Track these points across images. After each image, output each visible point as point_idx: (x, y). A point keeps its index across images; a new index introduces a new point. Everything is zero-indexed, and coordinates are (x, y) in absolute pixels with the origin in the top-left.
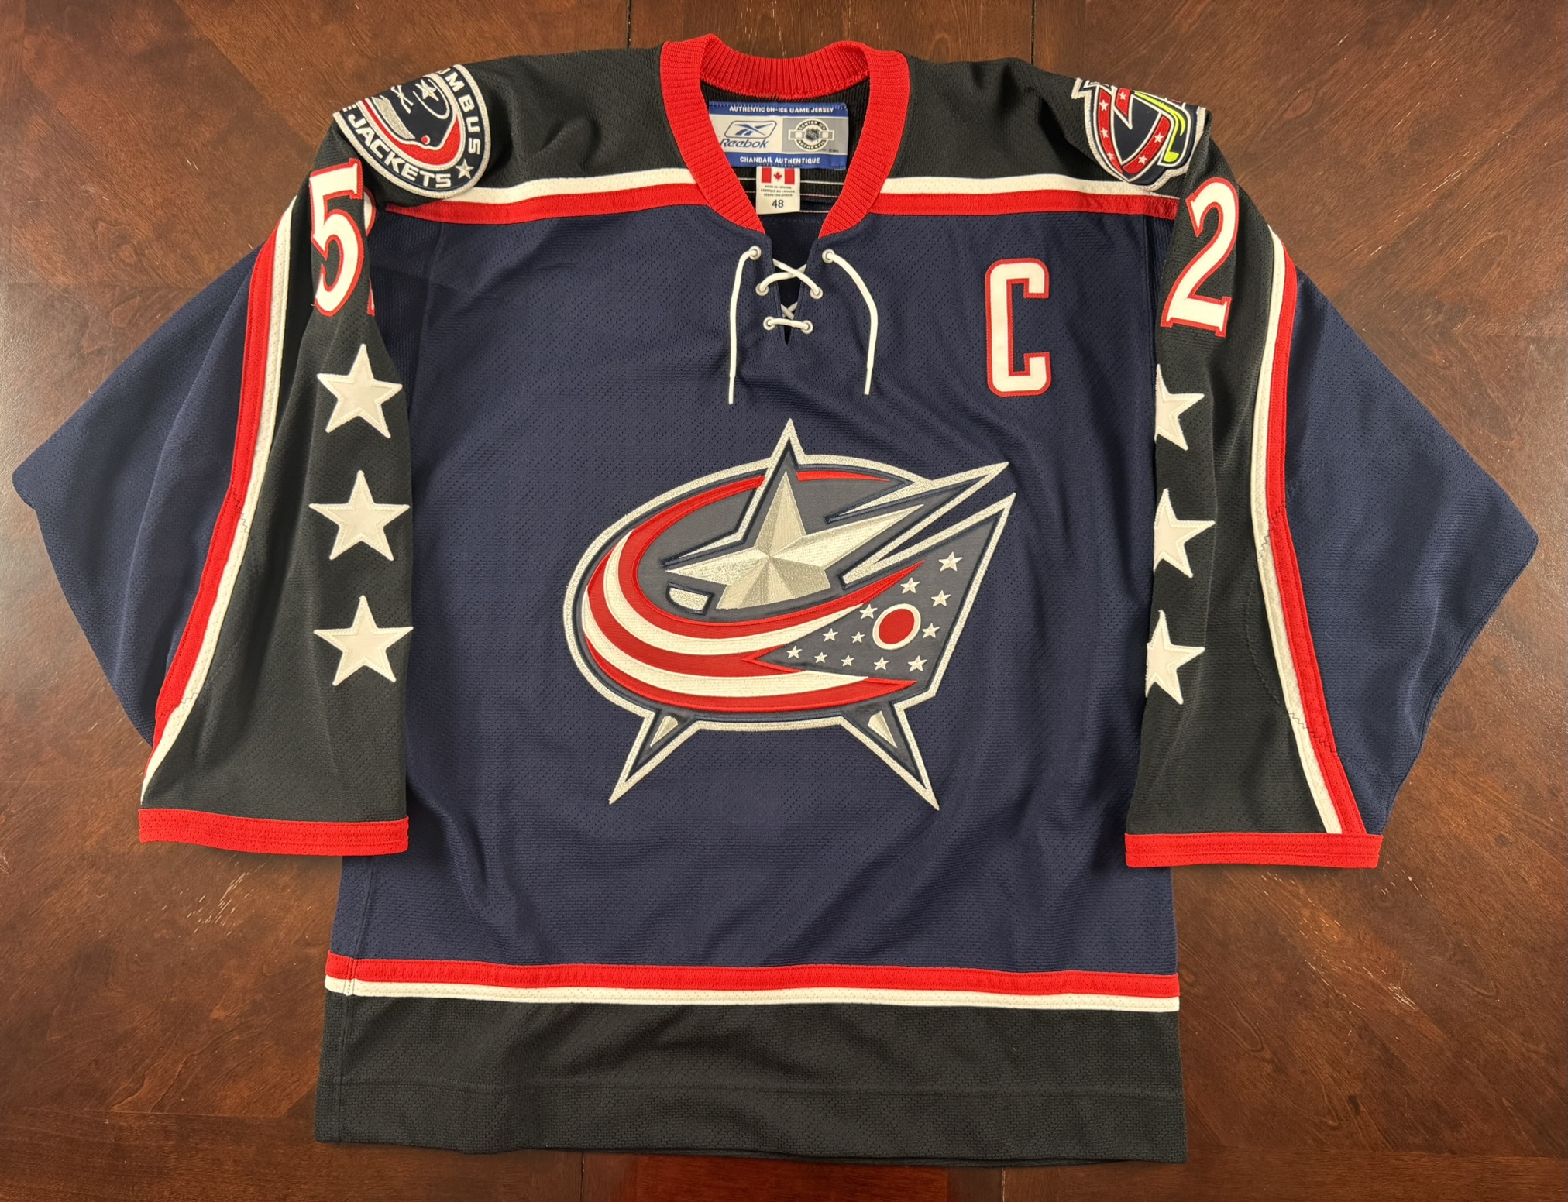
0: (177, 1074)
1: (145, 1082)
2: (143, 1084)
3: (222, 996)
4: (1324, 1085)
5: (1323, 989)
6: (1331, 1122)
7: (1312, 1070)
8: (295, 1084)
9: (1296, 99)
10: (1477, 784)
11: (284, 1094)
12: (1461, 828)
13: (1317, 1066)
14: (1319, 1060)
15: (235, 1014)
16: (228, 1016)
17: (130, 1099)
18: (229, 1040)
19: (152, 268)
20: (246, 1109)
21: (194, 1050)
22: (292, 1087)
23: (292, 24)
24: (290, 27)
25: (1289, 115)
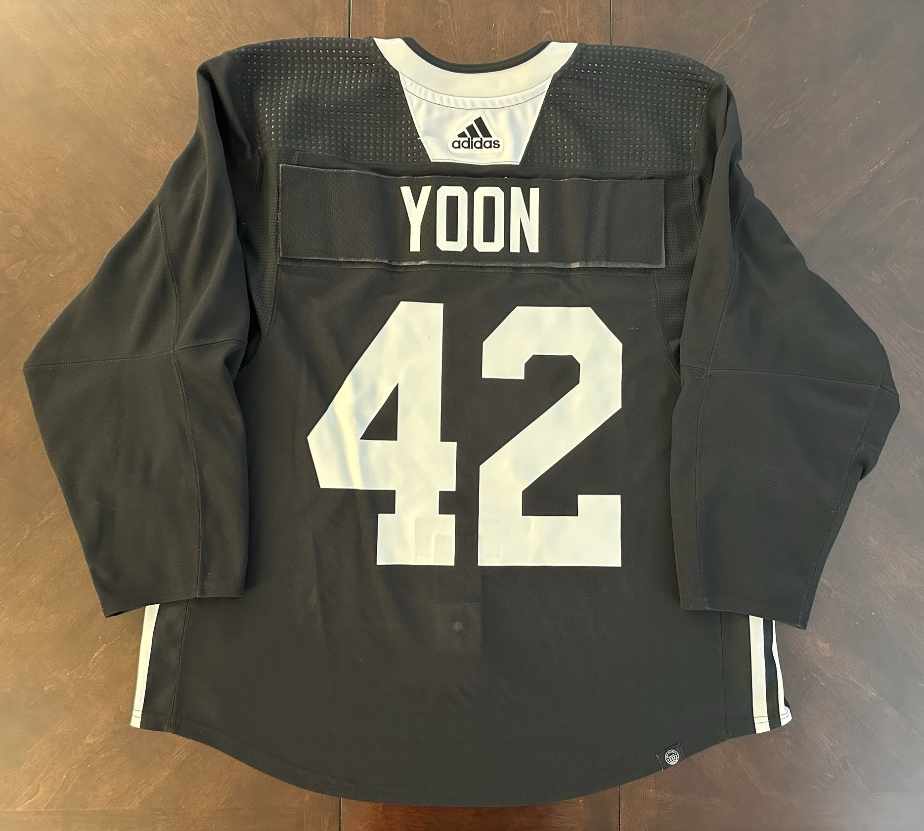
0: (62, 782)
1: (40, 789)
2: (39, 791)
3: (92, 728)
4: (825, 751)
5: (822, 688)
6: (829, 775)
7: (817, 742)
8: (144, 785)
9: (780, 115)
10: (912, 551)
11: (136, 792)
12: (904, 579)
13: (819, 739)
14: (821, 735)
15: (101, 740)
16: (95, 743)
17: (30, 801)
18: (97, 758)
19: (33, 239)
20: (110, 804)
21: (73, 765)
22: (142, 787)
23: (125, 77)
24: (124, 80)
25: (776, 126)
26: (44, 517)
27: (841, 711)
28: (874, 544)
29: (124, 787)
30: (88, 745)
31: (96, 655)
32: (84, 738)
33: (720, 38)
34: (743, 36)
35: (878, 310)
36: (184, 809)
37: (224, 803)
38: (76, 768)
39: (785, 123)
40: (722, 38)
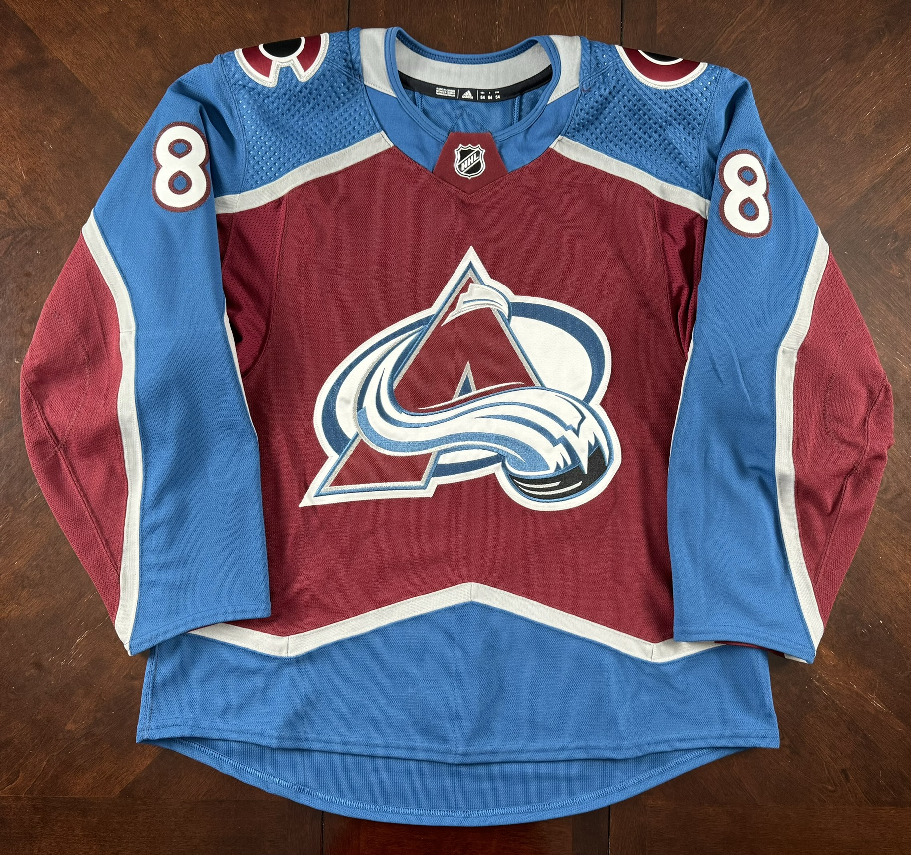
0: (42, 769)
2: (19, 776)
3: (72, 715)
4: (825, 762)
5: (824, 697)
6: (830, 787)
7: (817, 753)
9: (799, 96)
11: (116, 781)
13: (821, 750)
14: (822, 746)
15: (82, 727)
16: (76, 729)
17: (10, 786)
18: (78, 745)
21: (54, 752)
22: (122, 776)
23: (116, 48)
24: (115, 51)
25: (795, 109)
26: (27, 500)
27: (844, 722)
28: (884, 549)
29: (104, 776)
30: (69, 732)
31: (78, 641)
32: (65, 725)
33: (737, 14)
34: (762, 11)
35: (896, 305)
36: (165, 799)
37: (205, 795)
38: (58, 754)
39: (805, 103)
40: (740, 13)
